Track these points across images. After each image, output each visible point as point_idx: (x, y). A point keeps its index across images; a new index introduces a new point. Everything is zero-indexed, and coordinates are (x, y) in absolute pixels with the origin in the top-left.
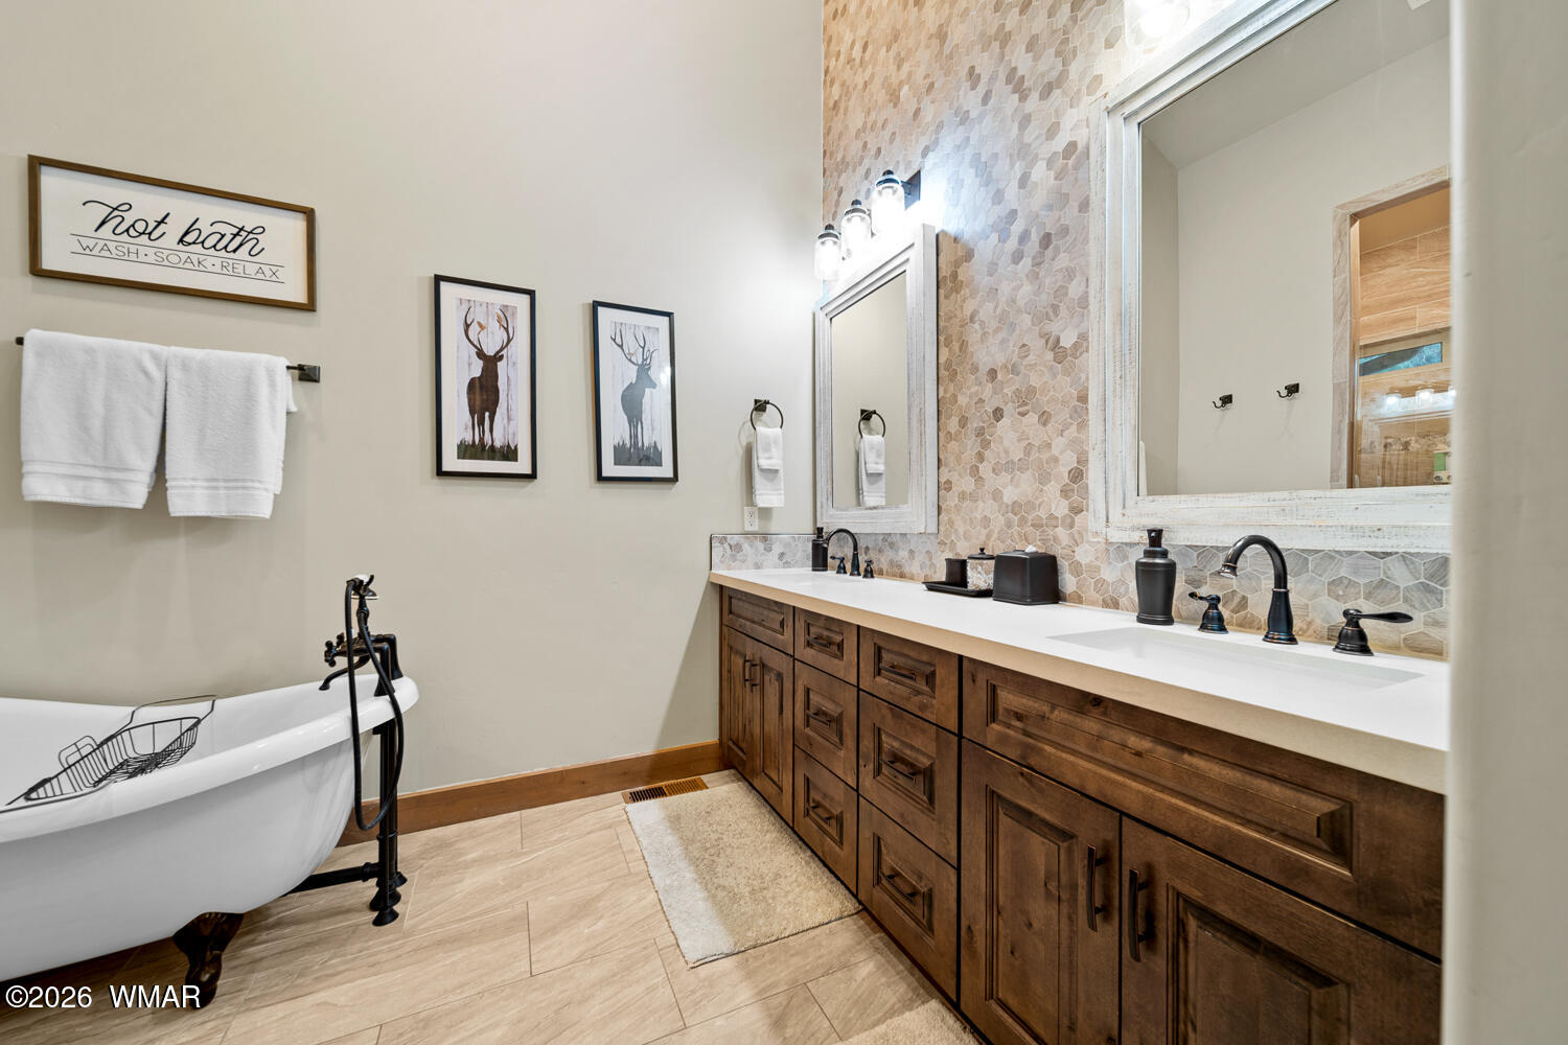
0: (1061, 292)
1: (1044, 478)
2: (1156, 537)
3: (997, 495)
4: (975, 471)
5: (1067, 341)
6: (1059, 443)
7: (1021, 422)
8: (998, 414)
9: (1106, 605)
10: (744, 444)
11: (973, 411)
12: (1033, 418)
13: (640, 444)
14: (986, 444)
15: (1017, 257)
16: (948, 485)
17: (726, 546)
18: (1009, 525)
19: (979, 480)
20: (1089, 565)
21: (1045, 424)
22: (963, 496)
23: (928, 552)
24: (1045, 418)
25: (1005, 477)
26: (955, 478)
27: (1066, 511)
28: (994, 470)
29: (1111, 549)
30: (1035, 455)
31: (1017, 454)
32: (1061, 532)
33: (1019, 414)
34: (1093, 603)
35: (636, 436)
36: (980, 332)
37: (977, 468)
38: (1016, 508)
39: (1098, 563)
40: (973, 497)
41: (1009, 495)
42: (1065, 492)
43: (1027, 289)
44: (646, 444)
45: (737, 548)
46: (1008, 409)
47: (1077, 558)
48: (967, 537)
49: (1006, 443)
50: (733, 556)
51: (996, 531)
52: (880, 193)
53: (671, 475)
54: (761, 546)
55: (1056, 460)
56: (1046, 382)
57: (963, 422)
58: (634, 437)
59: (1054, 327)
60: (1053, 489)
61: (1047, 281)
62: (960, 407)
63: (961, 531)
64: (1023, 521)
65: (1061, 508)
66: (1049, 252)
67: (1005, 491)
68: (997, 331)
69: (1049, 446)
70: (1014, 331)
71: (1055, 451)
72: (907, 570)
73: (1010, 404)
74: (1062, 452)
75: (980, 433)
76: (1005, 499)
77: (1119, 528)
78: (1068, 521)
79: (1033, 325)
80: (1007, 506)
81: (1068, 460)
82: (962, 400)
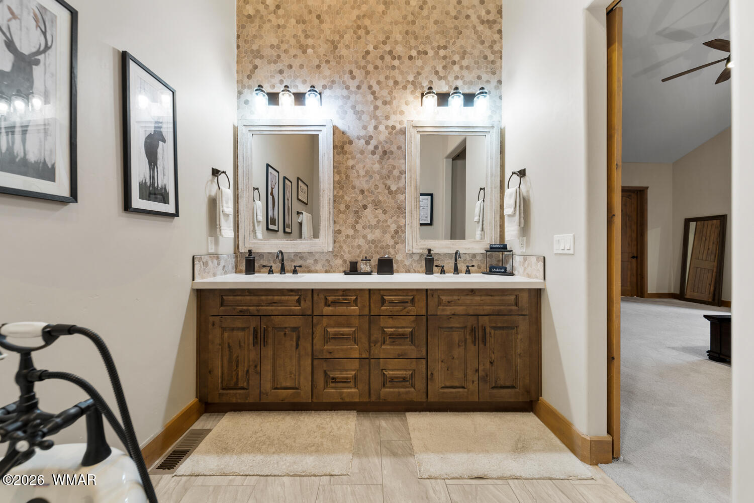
0: (391, 172)
1: (385, 232)
2: (429, 250)
3: (365, 237)
4: (354, 227)
5: (394, 188)
6: (390, 221)
7: (375, 212)
8: (365, 207)
9: (406, 272)
10: (208, 196)
11: (353, 204)
12: (380, 211)
13: (156, 185)
14: (359, 217)
15: (373, 153)
16: (339, 232)
17: (201, 263)
18: (370, 248)
19: (356, 231)
20: (401, 260)
21: (385, 214)
22: (347, 236)
23: (327, 260)
24: (385, 212)
25: (368, 231)
26: (343, 229)
27: (393, 243)
28: (363, 228)
29: (408, 255)
30: (381, 224)
31: (373, 222)
32: (391, 250)
33: (374, 208)
34: (402, 272)
35: (153, 178)
36: (356, 175)
37: (355, 226)
38: (373, 242)
39: (404, 260)
40: (353, 237)
41: (370, 237)
42: (392, 237)
43: (377, 167)
44: (160, 186)
45: (206, 264)
46: (369, 206)
47: (397, 258)
48: (349, 252)
49: (369, 218)
50: (205, 269)
51: (364, 250)
52: (309, 95)
53: (173, 211)
54: (216, 262)
55: (389, 226)
56: (385, 200)
57: (347, 207)
58: (152, 177)
59: (388, 182)
60: (388, 237)
61: (386, 166)
62: (346, 201)
63: (347, 250)
64: (376, 247)
65: (391, 242)
66: (386, 157)
67: (368, 235)
68: (364, 176)
69: (387, 221)
70: (372, 179)
71: (389, 223)
72: (313, 268)
73: (370, 204)
74: (391, 224)
75: (356, 212)
76: (368, 238)
77: (416, 249)
78: (394, 246)
79: (380, 179)
80: (369, 241)
81: (393, 227)
82: (347, 198)
